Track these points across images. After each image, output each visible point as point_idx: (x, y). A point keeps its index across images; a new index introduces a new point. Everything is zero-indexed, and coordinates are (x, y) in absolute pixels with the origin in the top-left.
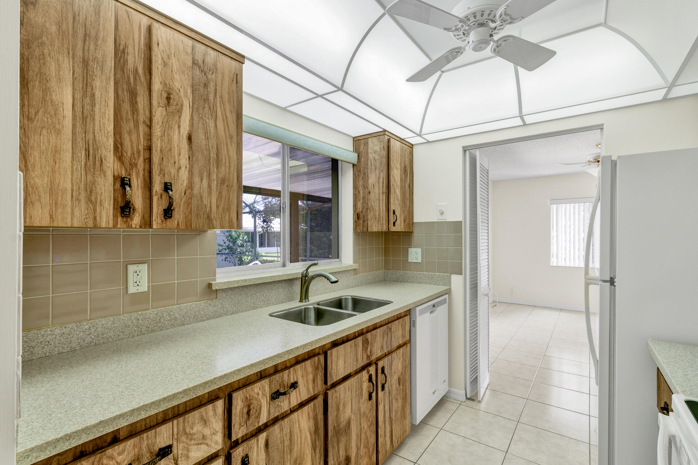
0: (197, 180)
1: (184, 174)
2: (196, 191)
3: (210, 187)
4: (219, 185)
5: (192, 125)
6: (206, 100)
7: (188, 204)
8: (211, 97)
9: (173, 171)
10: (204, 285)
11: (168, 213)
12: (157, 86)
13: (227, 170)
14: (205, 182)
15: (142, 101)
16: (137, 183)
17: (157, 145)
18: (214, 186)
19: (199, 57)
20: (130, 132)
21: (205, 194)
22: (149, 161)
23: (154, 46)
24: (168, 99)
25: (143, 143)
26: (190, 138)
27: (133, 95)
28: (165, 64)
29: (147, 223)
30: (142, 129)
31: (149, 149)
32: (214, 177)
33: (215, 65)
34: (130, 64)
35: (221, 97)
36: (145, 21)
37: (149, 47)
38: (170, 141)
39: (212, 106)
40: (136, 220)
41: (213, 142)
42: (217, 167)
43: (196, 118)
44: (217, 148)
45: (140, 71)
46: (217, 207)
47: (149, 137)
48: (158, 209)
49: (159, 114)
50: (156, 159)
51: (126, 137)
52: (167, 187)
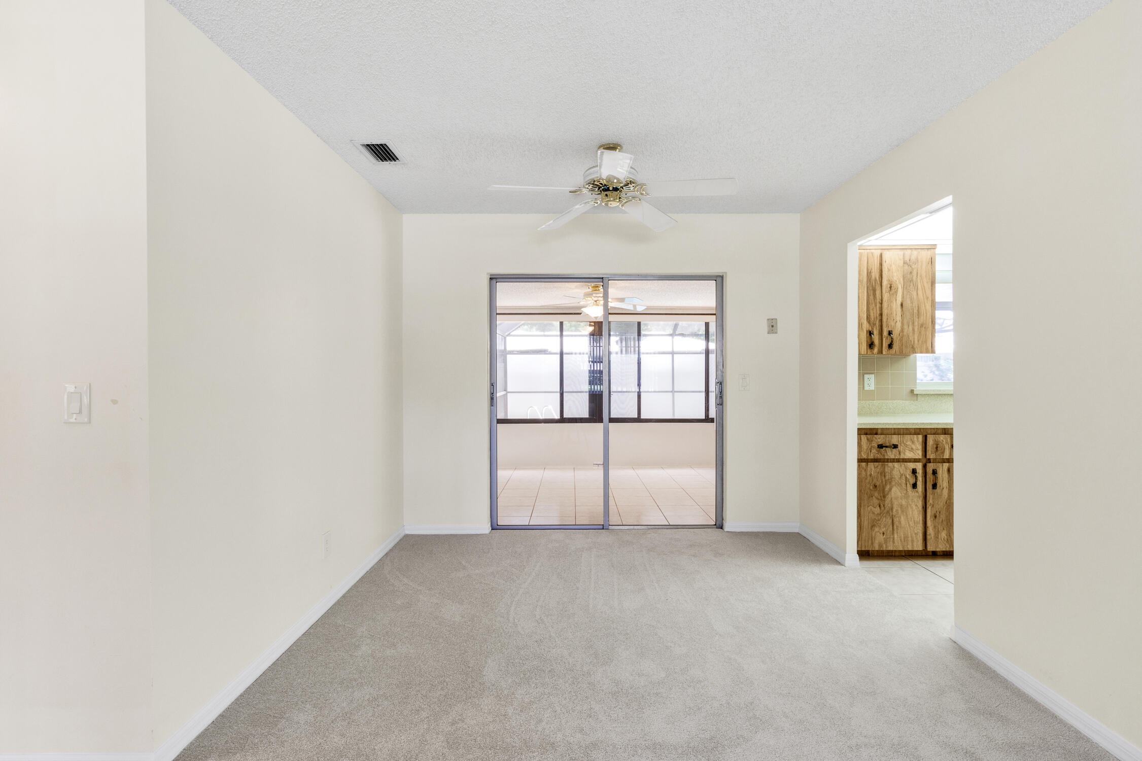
0: (906, 327)
1: (899, 325)
2: (905, 333)
3: (913, 330)
4: (919, 328)
5: (903, 297)
6: (911, 281)
7: (901, 340)
8: (914, 279)
9: (893, 324)
10: (909, 390)
11: (890, 346)
12: (885, 283)
13: (925, 319)
14: (911, 328)
15: (878, 292)
16: (876, 333)
17: (885, 312)
18: (916, 329)
19: (907, 259)
20: (873, 309)
21: (911, 334)
22: (881, 320)
23: (884, 264)
24: (891, 287)
25: (878, 312)
26: (902, 305)
27: (874, 290)
28: (889, 270)
29: (881, 352)
30: (878, 305)
31: (881, 315)
32: (916, 323)
33: (917, 260)
34: (873, 277)
35: (921, 276)
36: (878, 252)
37: (881, 265)
38: (891, 309)
39: (914, 283)
40: (876, 350)
41: (915, 304)
42: (918, 318)
43: (905, 293)
44: (918, 307)
45: (878, 278)
46: (918, 341)
47: (881, 309)
48: (885, 344)
49: (886, 296)
50: (884, 320)
51: (871, 312)
52: (890, 333)
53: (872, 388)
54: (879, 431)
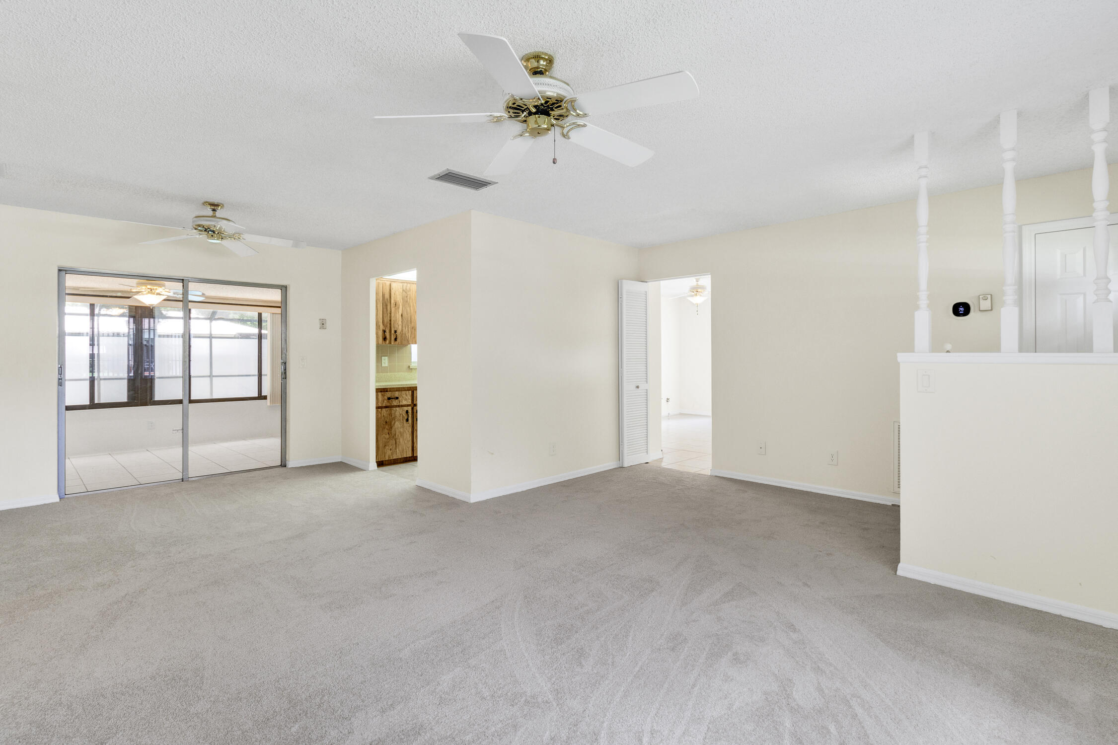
0: (404, 328)
1: (400, 327)
2: (404, 332)
3: (408, 330)
4: (411, 330)
5: (402, 311)
6: (407, 301)
7: (401, 336)
8: (409, 300)
9: (397, 327)
10: (408, 366)
11: (396, 339)
12: (393, 301)
13: (414, 324)
14: (407, 329)
15: (389, 307)
16: (387, 331)
17: (393, 319)
18: (409, 329)
19: (405, 289)
20: (386, 317)
21: (407, 333)
22: (390, 324)
23: (392, 290)
24: (396, 304)
25: (389, 319)
26: (402, 315)
27: (387, 306)
28: (395, 294)
29: (390, 343)
30: (389, 315)
31: (390, 320)
32: (410, 327)
33: (410, 289)
34: (386, 298)
35: (412, 299)
36: (389, 282)
37: (390, 290)
38: (396, 318)
39: (409, 303)
40: (388, 342)
41: (409, 315)
42: (411, 324)
43: (404, 308)
44: (410, 318)
45: (388, 299)
46: (411, 337)
47: (390, 317)
48: (393, 339)
49: (393, 310)
50: (392, 324)
51: (385, 318)
52: (395, 332)
53: (387, 365)
54: (389, 390)
